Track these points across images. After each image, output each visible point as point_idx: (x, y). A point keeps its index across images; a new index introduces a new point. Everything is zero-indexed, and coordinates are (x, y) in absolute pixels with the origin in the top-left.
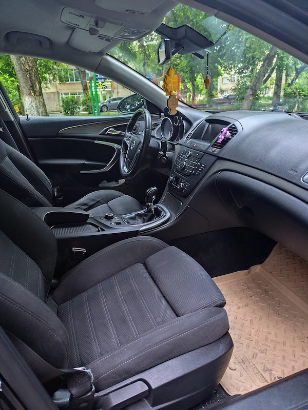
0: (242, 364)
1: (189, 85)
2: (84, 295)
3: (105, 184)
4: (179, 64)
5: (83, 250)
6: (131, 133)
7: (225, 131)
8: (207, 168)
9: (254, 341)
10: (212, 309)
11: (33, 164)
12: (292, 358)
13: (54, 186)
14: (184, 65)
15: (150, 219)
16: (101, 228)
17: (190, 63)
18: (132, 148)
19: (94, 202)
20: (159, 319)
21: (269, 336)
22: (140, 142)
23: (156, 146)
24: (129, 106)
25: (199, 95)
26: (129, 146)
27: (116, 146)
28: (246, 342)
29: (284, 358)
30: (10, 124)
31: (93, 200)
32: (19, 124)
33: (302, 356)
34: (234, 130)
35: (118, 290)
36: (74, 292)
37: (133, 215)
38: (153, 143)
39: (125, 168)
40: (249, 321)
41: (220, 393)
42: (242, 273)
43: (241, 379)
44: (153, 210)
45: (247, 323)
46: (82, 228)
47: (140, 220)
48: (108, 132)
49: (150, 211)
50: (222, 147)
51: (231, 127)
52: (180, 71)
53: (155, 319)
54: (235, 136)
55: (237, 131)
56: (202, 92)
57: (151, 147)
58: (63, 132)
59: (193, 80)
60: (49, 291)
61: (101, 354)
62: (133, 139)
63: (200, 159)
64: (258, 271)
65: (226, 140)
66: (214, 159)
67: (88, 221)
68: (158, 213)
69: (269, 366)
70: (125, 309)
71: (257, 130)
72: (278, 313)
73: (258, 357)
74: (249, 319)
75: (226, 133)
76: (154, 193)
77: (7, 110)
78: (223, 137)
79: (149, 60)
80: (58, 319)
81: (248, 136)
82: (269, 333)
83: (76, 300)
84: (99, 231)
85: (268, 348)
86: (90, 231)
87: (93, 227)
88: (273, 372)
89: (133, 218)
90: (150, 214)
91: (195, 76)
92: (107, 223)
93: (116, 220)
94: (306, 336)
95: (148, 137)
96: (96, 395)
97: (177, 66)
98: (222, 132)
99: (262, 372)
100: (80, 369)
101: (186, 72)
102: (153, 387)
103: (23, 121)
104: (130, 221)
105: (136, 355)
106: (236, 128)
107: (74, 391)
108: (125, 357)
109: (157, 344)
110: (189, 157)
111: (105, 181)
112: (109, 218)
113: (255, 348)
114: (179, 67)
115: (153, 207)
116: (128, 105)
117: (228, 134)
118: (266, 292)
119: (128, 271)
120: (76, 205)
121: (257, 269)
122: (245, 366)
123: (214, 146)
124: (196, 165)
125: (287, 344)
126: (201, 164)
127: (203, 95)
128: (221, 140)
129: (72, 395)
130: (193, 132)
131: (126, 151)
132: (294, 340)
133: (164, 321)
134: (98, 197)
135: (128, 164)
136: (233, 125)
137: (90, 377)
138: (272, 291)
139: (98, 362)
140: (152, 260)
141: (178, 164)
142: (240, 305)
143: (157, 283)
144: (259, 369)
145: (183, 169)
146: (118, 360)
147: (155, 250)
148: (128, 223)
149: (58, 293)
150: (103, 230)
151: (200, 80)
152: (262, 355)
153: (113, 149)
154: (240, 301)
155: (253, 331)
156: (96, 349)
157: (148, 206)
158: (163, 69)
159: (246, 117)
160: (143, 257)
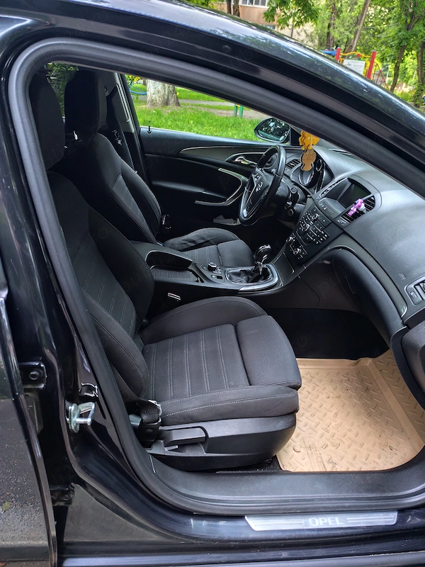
0: (309, 450)
1: (391, 67)
2: (171, 341)
3: (221, 220)
4: (384, 30)
5: (178, 298)
6: (261, 170)
7: (359, 203)
8: (330, 240)
9: (330, 433)
10: (283, 388)
11: (146, 186)
12: (364, 460)
13: (163, 214)
14: (391, 35)
15: (255, 280)
16: (200, 279)
17: (400, 33)
18: (257, 190)
19: (202, 241)
20: (232, 383)
21: (348, 433)
22: (268, 186)
23: (285, 195)
24: (274, 123)
25: (404, 84)
26: (255, 185)
27: (242, 178)
28: (320, 431)
29: (355, 458)
30: (129, 135)
31: (203, 238)
32: (139, 136)
33: (374, 461)
34: (371, 204)
35: (202, 345)
36: (161, 337)
37: (238, 270)
38: (281, 191)
39: (245, 211)
40: (333, 413)
41: (274, 465)
42: (347, 362)
43: (302, 461)
44: (261, 270)
45: (331, 415)
46: (182, 273)
47: (244, 278)
48: (236, 160)
49: (257, 270)
50: (352, 220)
51: (369, 199)
52: (382, 43)
53: (228, 382)
54: (370, 212)
55: (374, 206)
56: (409, 82)
57: (278, 196)
58: (184, 153)
59: (398, 60)
60: (140, 330)
61: (173, 398)
62: (262, 178)
63: (325, 227)
64: (368, 364)
65: (359, 214)
66: (339, 231)
67: (189, 268)
68: (265, 275)
69: (335, 460)
70: (204, 365)
71: (395, 211)
72: (370, 415)
73: (328, 448)
74: (335, 411)
75: (359, 206)
76: (266, 252)
77: (130, 120)
78: (355, 210)
79: (338, 17)
80: (143, 359)
81: (383, 215)
82: (350, 430)
83: (162, 343)
84: (197, 281)
85: (341, 444)
86: (188, 279)
87: (193, 276)
88: (337, 466)
89: (238, 274)
90: (256, 275)
91: (405, 54)
92: (208, 274)
93: (219, 272)
94: (389, 445)
95: (276, 183)
96: (161, 428)
97: (380, 33)
98: (355, 204)
99: (325, 463)
100: (153, 402)
101: (391, 46)
102: (210, 437)
103: (144, 132)
104: (234, 277)
105: (201, 406)
106: (374, 201)
107: (145, 417)
108: (192, 405)
109: (221, 402)
110: (315, 220)
111: (222, 216)
112: (211, 269)
113: (328, 440)
114: (383, 36)
115: (262, 266)
116: (272, 122)
117: (363, 207)
118: (367, 389)
119: (217, 329)
120: (183, 240)
121: (367, 362)
122: (310, 452)
123: (345, 215)
124: (319, 233)
125: (365, 446)
126: (325, 233)
127: (410, 85)
128: (352, 213)
129: (142, 420)
130: (329, 189)
131: (251, 190)
132: (374, 445)
133: (236, 386)
134: (208, 236)
135: (249, 208)
136: (373, 196)
137: (159, 411)
138: (374, 391)
139: (168, 402)
140: (243, 325)
141: (303, 224)
142: (331, 395)
143: (242, 349)
144: (324, 460)
145: (305, 233)
146: (185, 406)
147: (250, 315)
148: (230, 278)
149: (147, 333)
150: (203, 282)
151: (412, 60)
152: (334, 448)
153: (238, 181)
154: (332, 391)
155: (333, 424)
156: (170, 393)
157: (257, 265)
158: (355, 37)
159: (391, 190)
160: (236, 319)
